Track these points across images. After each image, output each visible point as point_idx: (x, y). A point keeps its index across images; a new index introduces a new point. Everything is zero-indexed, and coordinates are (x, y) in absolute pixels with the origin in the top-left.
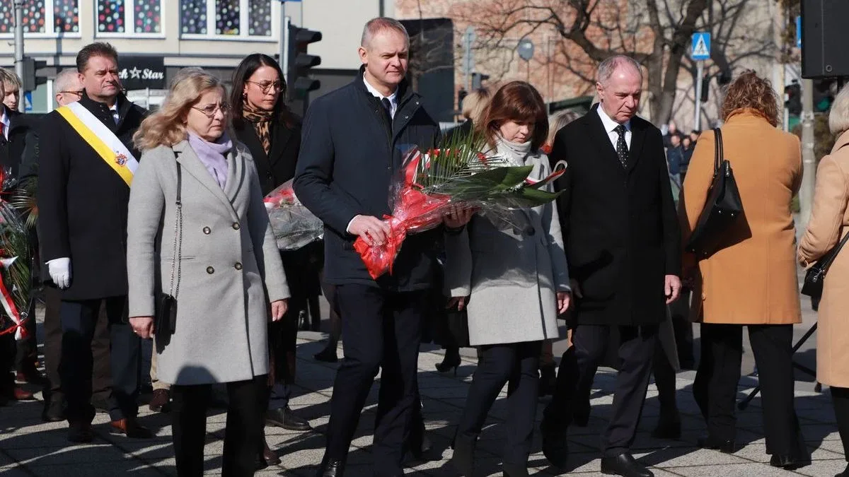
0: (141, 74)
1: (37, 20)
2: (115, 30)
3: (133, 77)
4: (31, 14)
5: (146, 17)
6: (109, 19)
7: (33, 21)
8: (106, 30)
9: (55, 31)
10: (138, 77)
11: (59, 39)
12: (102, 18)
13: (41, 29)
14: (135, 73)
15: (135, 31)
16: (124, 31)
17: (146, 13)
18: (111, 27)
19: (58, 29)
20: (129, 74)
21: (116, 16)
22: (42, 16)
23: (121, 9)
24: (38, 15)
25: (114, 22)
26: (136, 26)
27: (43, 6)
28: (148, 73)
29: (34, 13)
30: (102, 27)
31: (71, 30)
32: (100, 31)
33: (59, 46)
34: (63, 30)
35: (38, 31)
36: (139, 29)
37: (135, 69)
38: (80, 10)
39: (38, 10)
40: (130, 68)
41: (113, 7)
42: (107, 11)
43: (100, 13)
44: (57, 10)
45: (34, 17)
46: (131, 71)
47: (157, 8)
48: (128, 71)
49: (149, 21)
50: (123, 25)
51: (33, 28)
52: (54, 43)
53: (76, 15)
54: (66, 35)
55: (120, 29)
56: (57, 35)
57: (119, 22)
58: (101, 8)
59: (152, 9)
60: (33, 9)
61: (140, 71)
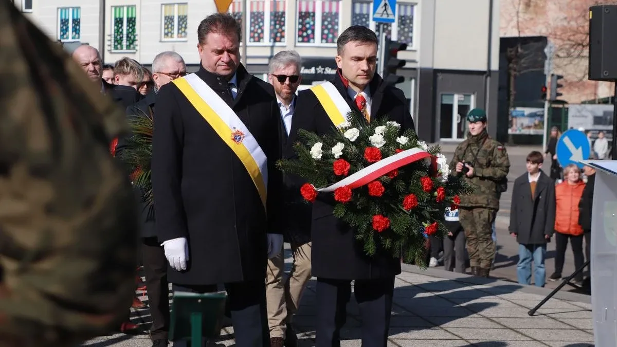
0: (324, 71)
1: (259, 34)
2: (308, 41)
3: (319, 72)
4: (255, 31)
5: (329, 32)
6: (305, 34)
7: (256, 35)
8: (303, 41)
9: (270, 42)
10: (322, 72)
11: (272, 47)
12: (301, 33)
13: (262, 40)
14: (320, 70)
15: (322, 42)
16: (314, 42)
17: (329, 30)
18: (306, 39)
19: (272, 40)
20: (316, 71)
21: (309, 32)
22: (262, 32)
23: (312, 28)
24: (259, 31)
25: (308, 36)
26: (322, 38)
27: (263, 25)
28: (328, 69)
29: (258, 29)
30: (300, 39)
31: (280, 41)
32: (299, 42)
33: (272, 51)
34: (275, 41)
35: (259, 41)
36: (324, 41)
37: (320, 67)
38: (286, 28)
39: (260, 27)
40: (317, 66)
41: (308, 26)
42: (304, 29)
43: (300, 30)
44: (272, 28)
45: (257, 32)
46: (318, 69)
47: (336, 27)
48: (315, 69)
49: (331, 36)
50: (313, 38)
51: (257, 39)
52: (269, 50)
53: (283, 31)
54: (277, 44)
55: (312, 40)
56: (271, 44)
57: (311, 36)
58: (300, 26)
59: (333, 28)
60: (257, 27)
61: (323, 69)
